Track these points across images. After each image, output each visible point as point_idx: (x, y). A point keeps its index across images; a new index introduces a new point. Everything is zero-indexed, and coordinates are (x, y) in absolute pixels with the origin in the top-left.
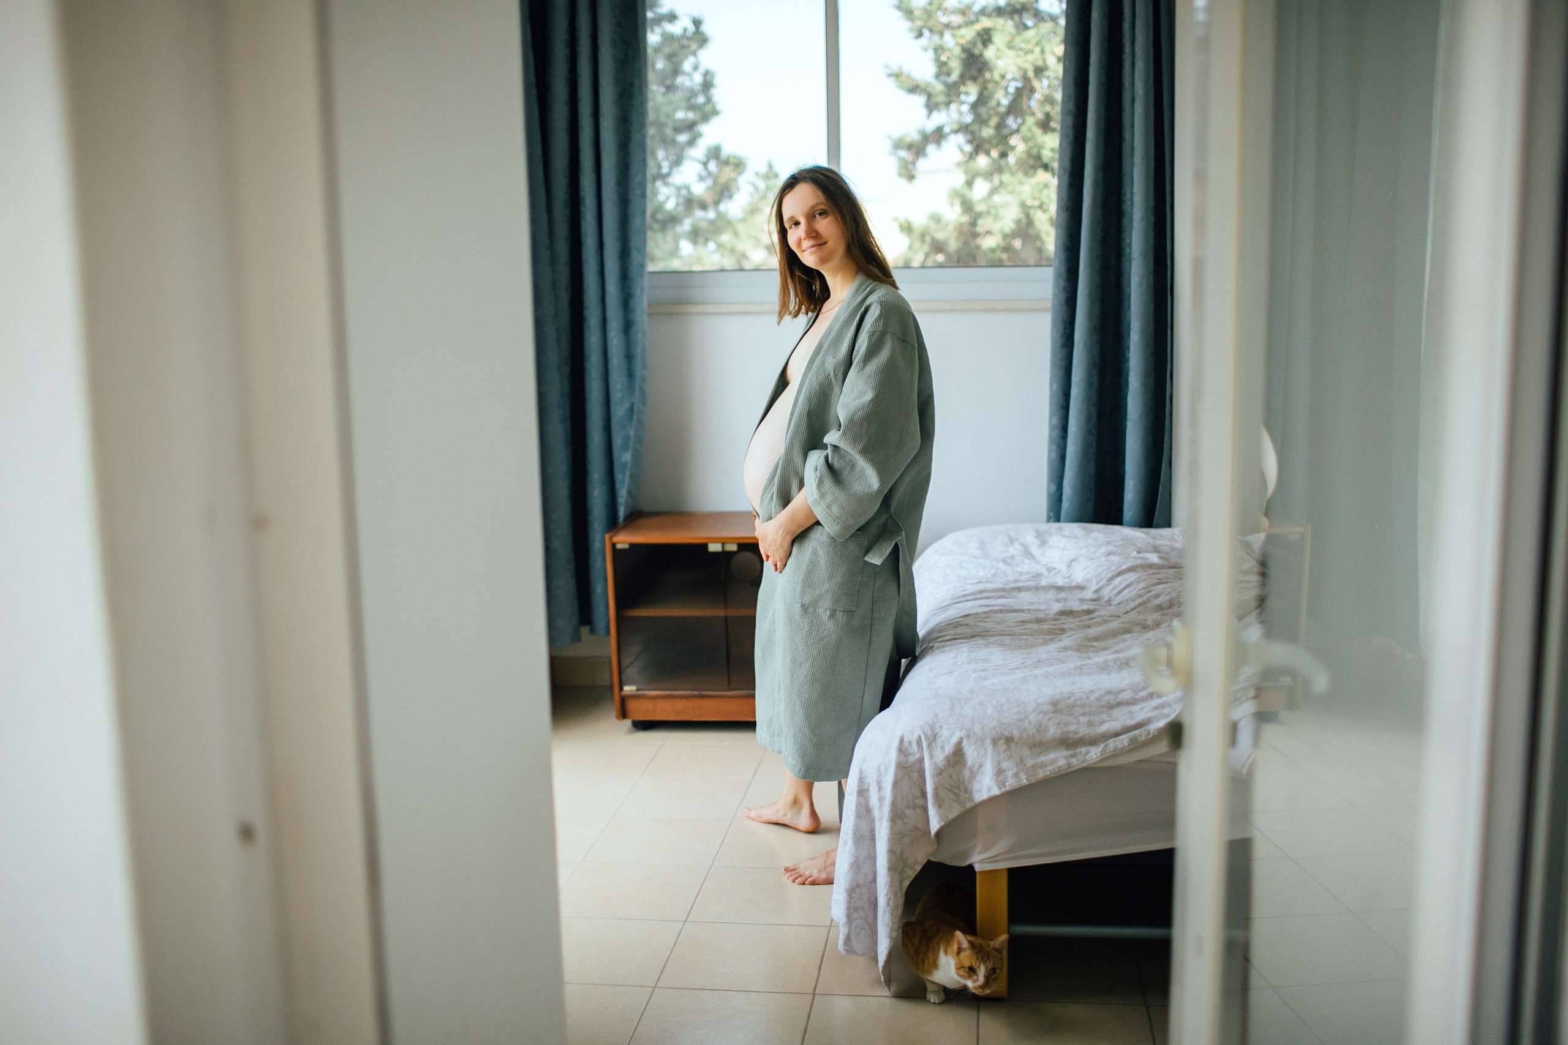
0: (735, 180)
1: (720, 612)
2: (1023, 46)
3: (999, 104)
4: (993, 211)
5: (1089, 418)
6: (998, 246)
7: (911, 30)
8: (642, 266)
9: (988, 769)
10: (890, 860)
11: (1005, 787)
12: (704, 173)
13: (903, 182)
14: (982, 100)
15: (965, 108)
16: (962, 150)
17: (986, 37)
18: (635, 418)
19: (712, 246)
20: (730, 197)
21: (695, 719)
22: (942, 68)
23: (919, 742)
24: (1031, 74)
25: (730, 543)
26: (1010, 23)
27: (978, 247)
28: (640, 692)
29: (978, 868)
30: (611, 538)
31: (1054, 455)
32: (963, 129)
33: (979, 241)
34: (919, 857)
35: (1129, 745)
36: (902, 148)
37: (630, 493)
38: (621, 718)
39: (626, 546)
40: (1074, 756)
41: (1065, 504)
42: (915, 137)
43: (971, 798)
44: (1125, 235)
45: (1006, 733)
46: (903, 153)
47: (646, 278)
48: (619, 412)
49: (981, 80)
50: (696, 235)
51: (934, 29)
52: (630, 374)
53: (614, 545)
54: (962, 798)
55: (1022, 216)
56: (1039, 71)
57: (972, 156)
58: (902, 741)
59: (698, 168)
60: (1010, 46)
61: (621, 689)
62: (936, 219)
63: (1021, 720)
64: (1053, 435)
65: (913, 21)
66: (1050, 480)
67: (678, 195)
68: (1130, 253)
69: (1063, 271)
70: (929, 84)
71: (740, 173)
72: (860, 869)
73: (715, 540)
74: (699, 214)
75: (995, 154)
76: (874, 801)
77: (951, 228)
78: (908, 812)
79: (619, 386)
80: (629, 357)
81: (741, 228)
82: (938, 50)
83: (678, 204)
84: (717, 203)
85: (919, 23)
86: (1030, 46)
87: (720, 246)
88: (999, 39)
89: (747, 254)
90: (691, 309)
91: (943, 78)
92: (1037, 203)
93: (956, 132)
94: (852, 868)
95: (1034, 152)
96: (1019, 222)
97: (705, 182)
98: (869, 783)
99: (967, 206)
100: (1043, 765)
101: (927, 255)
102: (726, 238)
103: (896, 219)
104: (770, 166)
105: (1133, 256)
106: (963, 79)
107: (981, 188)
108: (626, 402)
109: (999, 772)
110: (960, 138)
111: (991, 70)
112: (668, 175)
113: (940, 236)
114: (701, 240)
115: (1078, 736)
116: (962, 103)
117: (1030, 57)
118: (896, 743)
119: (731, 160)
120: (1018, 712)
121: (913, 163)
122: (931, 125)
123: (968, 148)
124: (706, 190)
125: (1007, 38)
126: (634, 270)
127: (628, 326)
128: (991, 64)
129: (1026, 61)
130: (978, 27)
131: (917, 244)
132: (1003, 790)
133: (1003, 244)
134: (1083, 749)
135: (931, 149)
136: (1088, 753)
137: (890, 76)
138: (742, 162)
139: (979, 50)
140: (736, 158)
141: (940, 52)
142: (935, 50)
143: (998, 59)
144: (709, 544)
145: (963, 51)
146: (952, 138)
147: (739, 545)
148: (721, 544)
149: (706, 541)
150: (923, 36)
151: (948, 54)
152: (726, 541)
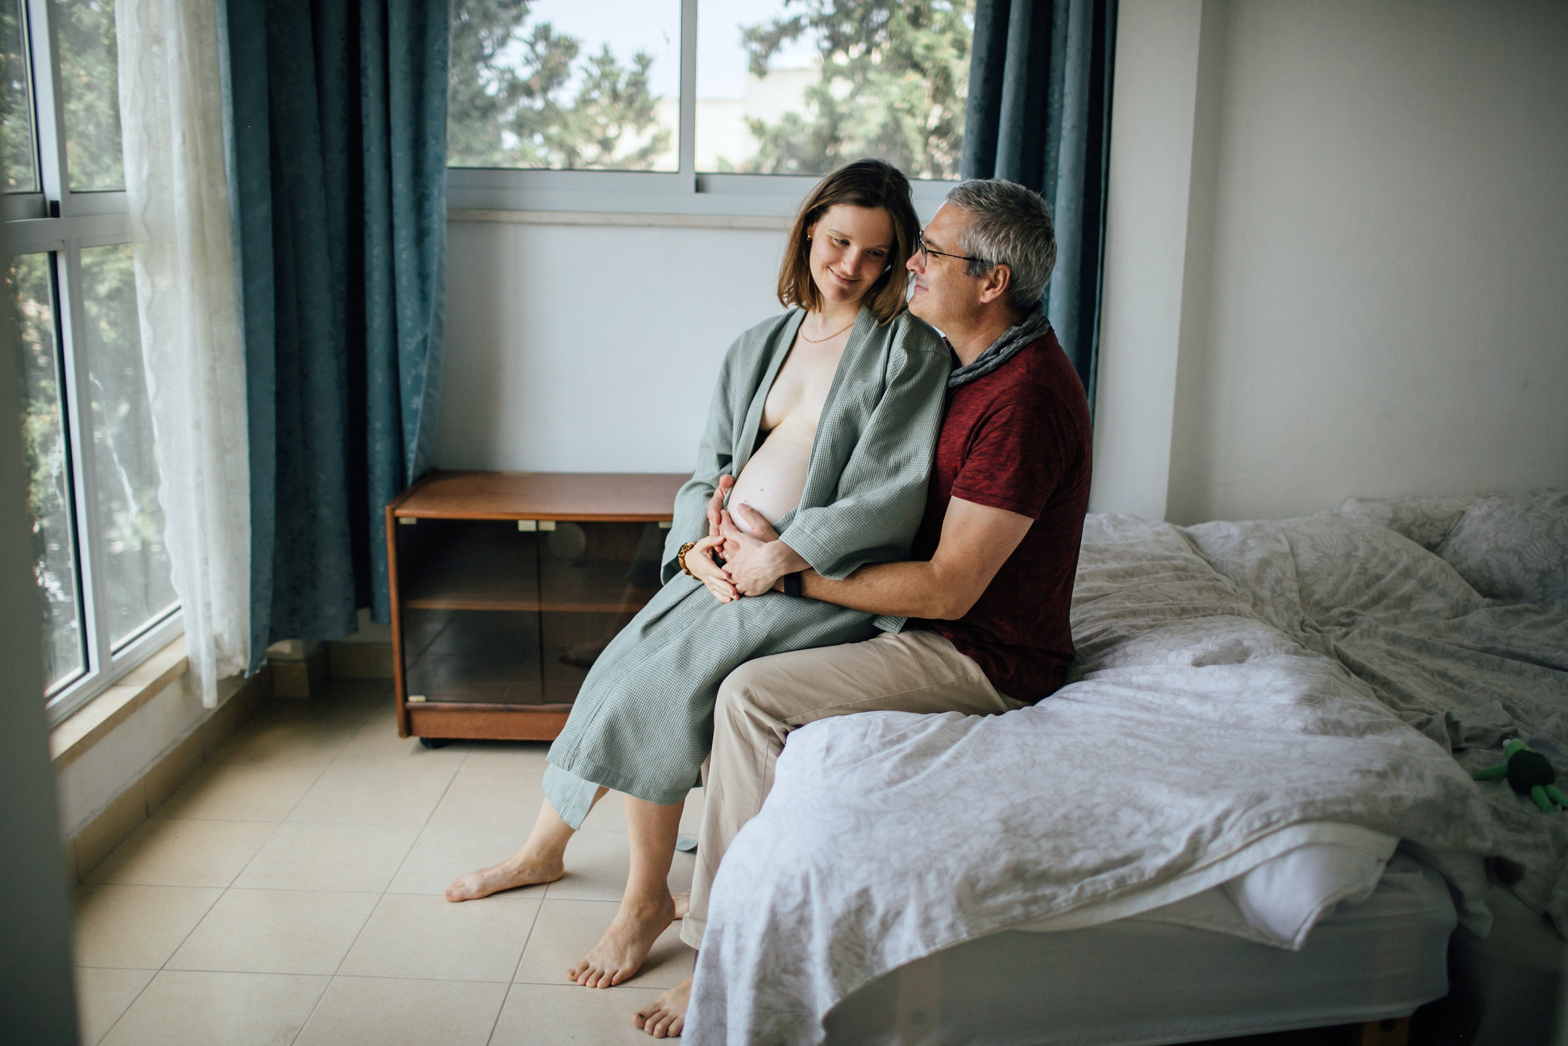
0: (565, 65)
1: (533, 607)
4: (856, 114)
8: (441, 159)
9: (911, 916)
11: (935, 944)
12: (531, 56)
13: (754, 78)
16: (819, 47)
18: (428, 354)
19: (538, 138)
20: (560, 84)
21: (500, 738)
25: (544, 520)
28: (430, 704)
30: (393, 510)
32: (819, 21)
33: (838, 145)
35: (1114, 889)
36: (756, 40)
37: (420, 448)
38: (405, 735)
39: (413, 521)
40: (1034, 901)
42: (768, 28)
43: (880, 963)
44: (1051, 145)
46: (756, 46)
47: (446, 173)
48: (409, 344)
50: (522, 126)
52: (424, 297)
53: (396, 520)
54: (868, 962)
55: (889, 120)
57: (829, 53)
59: (525, 49)
61: (406, 699)
62: (792, 119)
67: (501, 80)
68: (1057, 168)
71: (572, 57)
73: (528, 517)
74: (524, 101)
77: (809, 131)
78: (784, 977)
79: (409, 313)
80: (422, 276)
81: (571, 119)
83: (500, 90)
84: (545, 90)
87: (548, 140)
89: (579, 150)
90: (504, 216)
92: (906, 106)
93: (814, 24)
95: (904, 49)
97: (532, 65)
99: (826, 106)
100: (991, 913)
101: (779, 161)
102: (554, 130)
103: (746, 119)
104: (606, 50)
105: (1060, 173)
107: (840, 89)
108: (418, 333)
109: (926, 922)
110: (818, 33)
112: (491, 56)
113: (795, 139)
114: (526, 131)
115: (1040, 868)
119: (562, 43)
121: (766, 56)
122: (787, 15)
123: (826, 45)
124: (533, 76)
126: (430, 164)
127: (421, 236)
131: (769, 147)
132: (932, 949)
134: (1047, 891)
135: (785, 42)
136: (1054, 897)
138: (574, 45)
140: (568, 39)
144: (519, 522)
146: (810, 30)
147: (558, 522)
148: (535, 522)
149: (516, 518)
152: (541, 518)
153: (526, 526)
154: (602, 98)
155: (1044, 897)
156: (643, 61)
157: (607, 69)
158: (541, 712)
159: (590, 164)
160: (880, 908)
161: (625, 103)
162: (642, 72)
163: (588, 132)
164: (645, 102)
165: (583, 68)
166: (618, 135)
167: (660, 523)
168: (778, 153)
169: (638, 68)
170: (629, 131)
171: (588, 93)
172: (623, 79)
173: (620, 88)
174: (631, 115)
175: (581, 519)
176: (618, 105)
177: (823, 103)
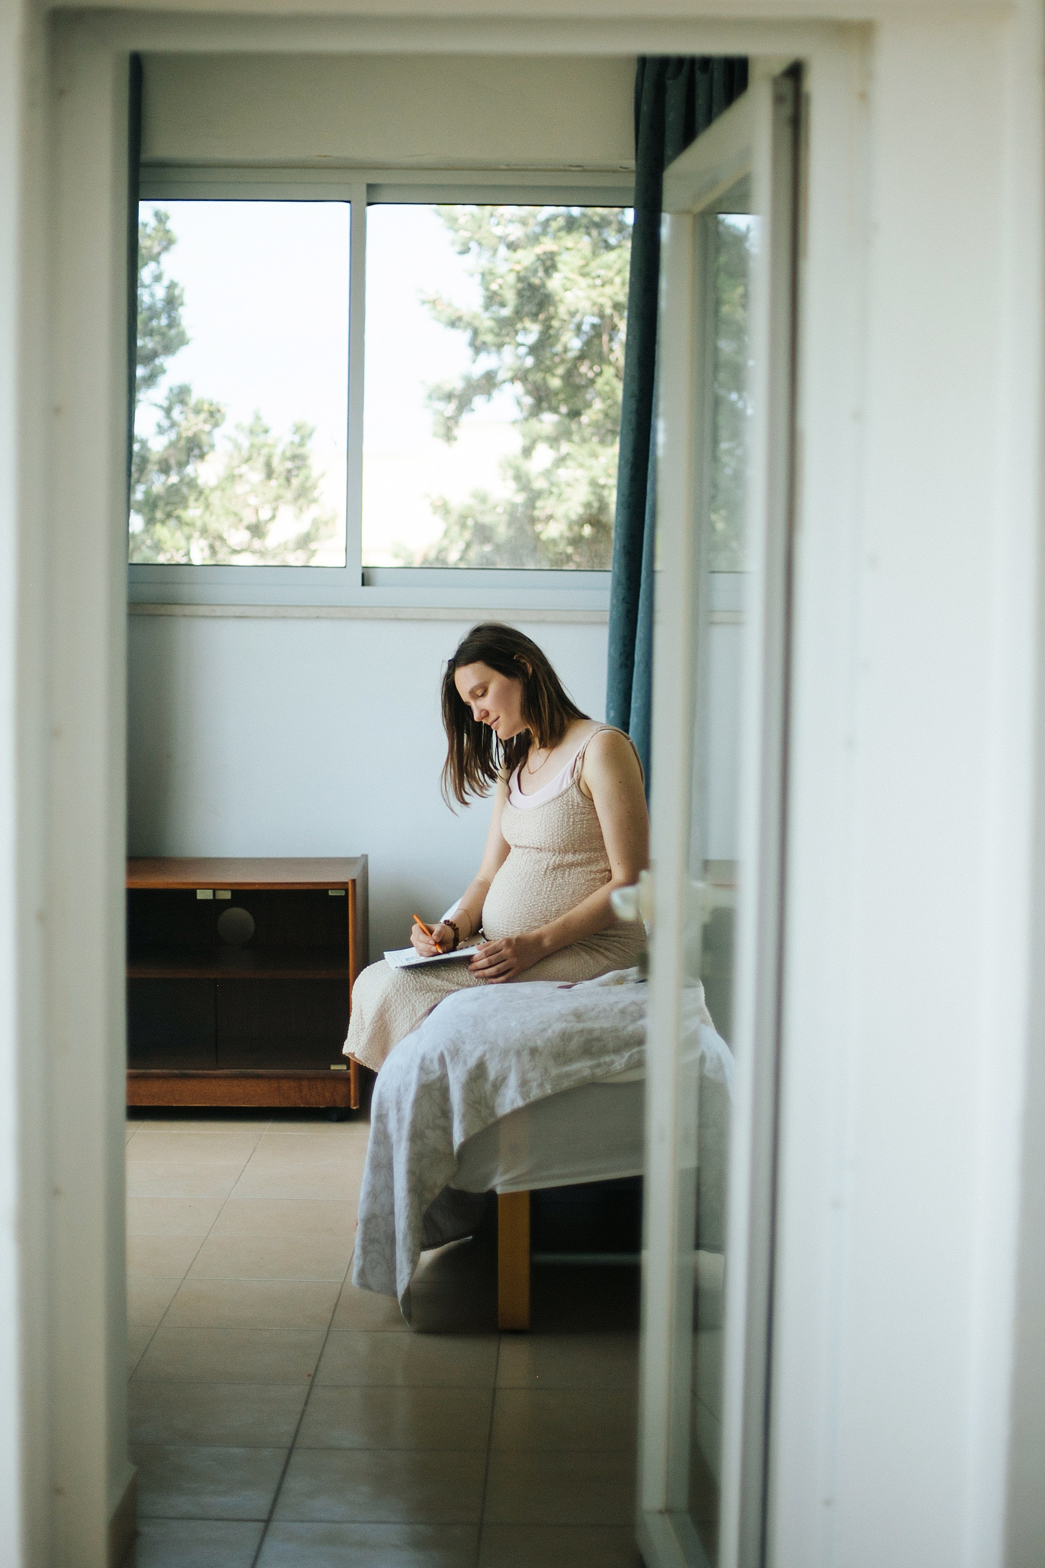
0: (209, 434)
2: (602, 272)
3: (566, 350)
4: (555, 490)
6: (562, 537)
7: (453, 243)
9: (513, 1081)
10: (410, 1181)
11: (529, 1098)
12: (166, 423)
13: (440, 443)
14: (545, 341)
15: (523, 350)
16: (519, 403)
17: (549, 264)
20: (201, 457)
22: (493, 299)
23: (442, 1059)
24: (608, 311)
25: (222, 890)
26: (586, 240)
27: (538, 536)
29: (499, 1191)
32: (521, 376)
33: (539, 527)
34: (439, 1179)
40: (599, 1066)
42: (458, 385)
43: (493, 1114)
45: (530, 1044)
46: (440, 405)
49: (541, 317)
51: (484, 242)
54: (485, 1114)
55: (592, 498)
57: (533, 414)
58: (423, 1059)
59: (159, 416)
60: (583, 271)
62: (483, 497)
63: (544, 1030)
65: (457, 231)
69: (623, 579)
70: (476, 316)
71: (216, 425)
72: (376, 1198)
73: (205, 886)
75: (563, 410)
76: (392, 1125)
77: (502, 509)
78: (428, 1133)
81: (215, 498)
82: (486, 276)
84: (182, 465)
85: (467, 234)
86: (610, 274)
88: (568, 264)
89: (225, 536)
91: (494, 308)
93: (512, 380)
94: (368, 1197)
95: (613, 413)
96: (588, 505)
97: (166, 434)
98: (388, 1107)
99: (521, 480)
100: (568, 1075)
101: (468, 546)
102: (193, 513)
103: (428, 496)
104: (258, 418)
106: (518, 314)
107: (544, 456)
109: (524, 1084)
110: (518, 388)
111: (555, 305)
113: (487, 519)
114: (159, 515)
115: (602, 1043)
116: (519, 344)
117: (608, 290)
118: (418, 1061)
119: (204, 406)
120: (541, 1022)
121: (455, 419)
123: (529, 400)
125: (582, 262)
128: (557, 298)
129: (602, 295)
130: (539, 250)
131: (456, 530)
132: (528, 1101)
133: (567, 534)
134: (607, 1059)
135: (478, 401)
136: (612, 1063)
137: (424, 303)
138: (219, 411)
139: (541, 279)
140: (211, 404)
141: (489, 278)
142: (483, 274)
143: (566, 290)
144: (198, 891)
145: (520, 279)
146: (507, 386)
147: (234, 892)
148: (212, 891)
149: (194, 887)
150: (470, 252)
151: (500, 281)
152: (219, 887)
153: (203, 895)
154: (254, 475)
155: (605, 1063)
156: (303, 433)
157: (261, 439)
159: (236, 555)
160: (492, 1074)
161: (282, 480)
162: (302, 444)
163: (236, 514)
164: (307, 478)
165: (229, 439)
166: (273, 517)
167: (330, 891)
168: (467, 535)
169: (297, 439)
170: (286, 512)
171: (234, 468)
172: (278, 451)
173: (276, 463)
174: (289, 495)
175: (256, 887)
176: (273, 483)
177: (518, 477)
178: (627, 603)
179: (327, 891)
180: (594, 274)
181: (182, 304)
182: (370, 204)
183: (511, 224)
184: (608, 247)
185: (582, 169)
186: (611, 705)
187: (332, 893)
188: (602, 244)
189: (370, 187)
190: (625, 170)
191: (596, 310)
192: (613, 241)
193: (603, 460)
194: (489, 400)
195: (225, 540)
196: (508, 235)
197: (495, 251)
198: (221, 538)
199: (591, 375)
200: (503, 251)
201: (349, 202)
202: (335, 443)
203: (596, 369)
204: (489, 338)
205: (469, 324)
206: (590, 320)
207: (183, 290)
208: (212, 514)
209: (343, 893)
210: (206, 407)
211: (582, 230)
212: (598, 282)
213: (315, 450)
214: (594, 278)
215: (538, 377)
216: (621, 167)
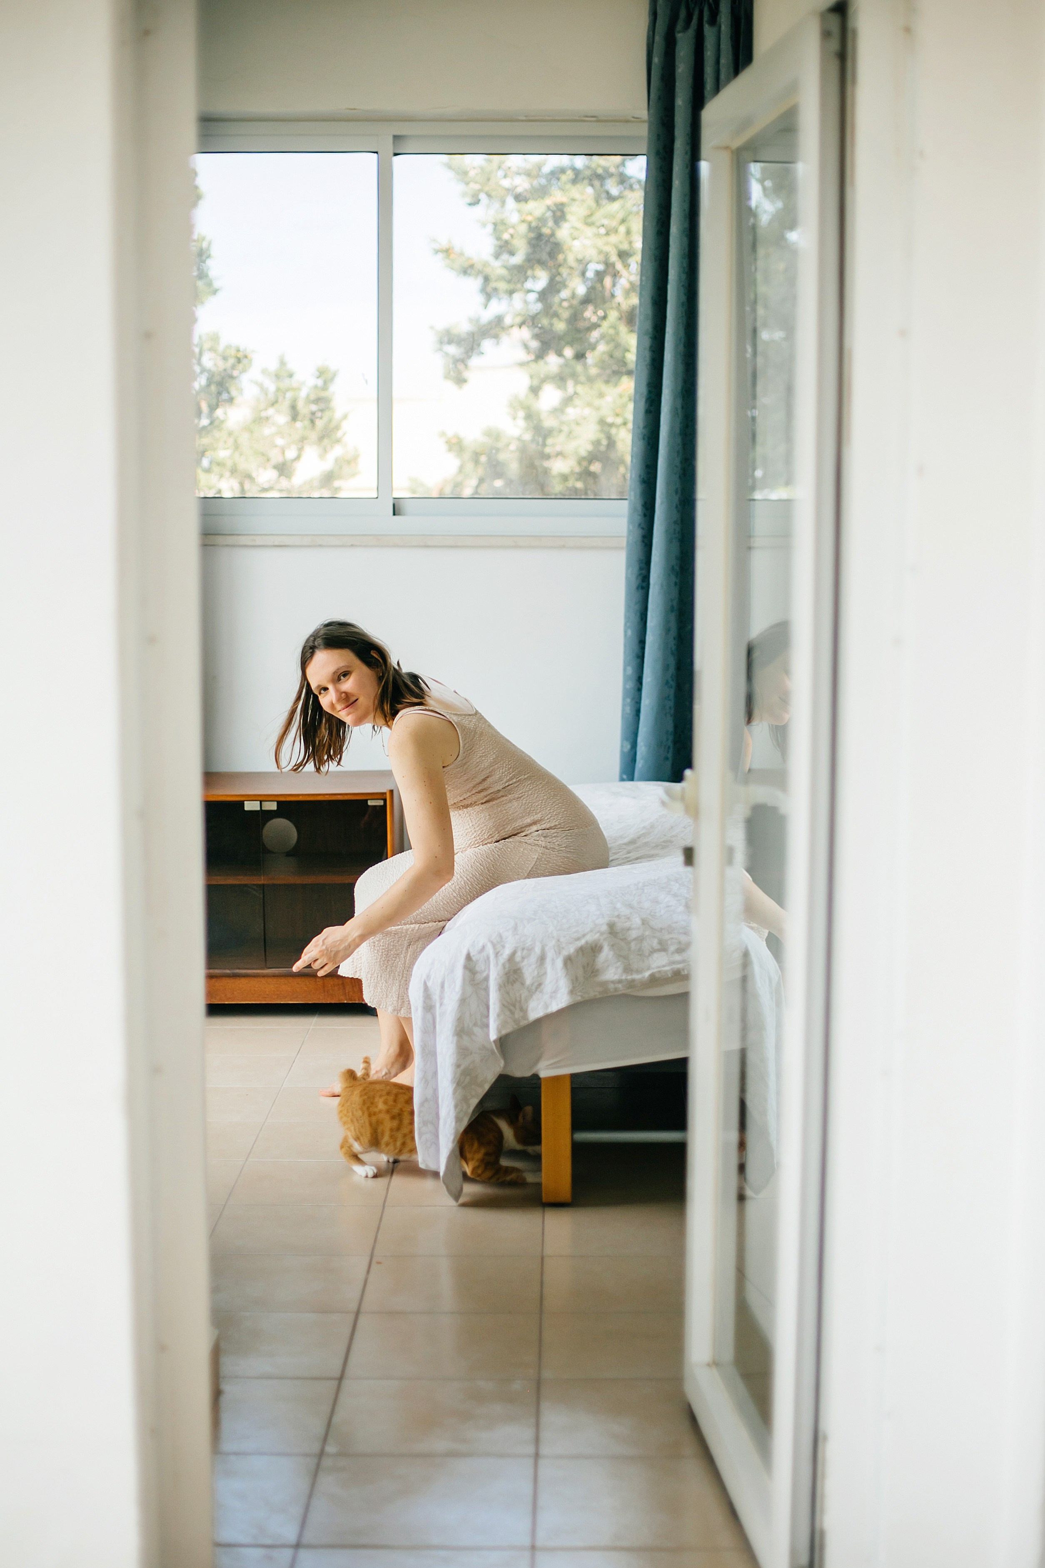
0: (236, 377)
1: (256, 880)
2: (605, 222)
3: (572, 295)
4: (565, 429)
5: (666, 668)
6: (571, 472)
7: (464, 195)
13: (450, 385)
14: (553, 287)
15: (532, 297)
16: (526, 347)
17: (559, 214)
20: (230, 400)
22: (504, 248)
23: (487, 960)
24: (614, 258)
25: (268, 800)
26: (590, 190)
27: (546, 471)
29: (543, 1074)
31: (628, 709)
32: (530, 321)
33: (548, 463)
36: (452, 342)
41: (640, 764)
42: (464, 327)
43: (526, 1016)
46: (452, 349)
49: (552, 264)
51: (493, 194)
54: (518, 1015)
55: (601, 435)
56: (623, 255)
58: (467, 956)
60: (588, 221)
62: (494, 435)
64: (628, 687)
65: (467, 184)
66: (624, 738)
69: (639, 507)
70: (486, 264)
71: (243, 370)
73: (253, 797)
75: (569, 352)
77: (513, 446)
78: (473, 1027)
81: (243, 439)
82: (498, 226)
84: (212, 409)
85: (477, 187)
86: (614, 223)
88: (575, 214)
89: (254, 475)
91: (505, 257)
92: (620, 421)
93: (520, 325)
95: (618, 354)
96: (597, 443)
98: (436, 999)
99: (533, 419)
101: (481, 481)
104: (283, 363)
106: (529, 262)
107: (551, 396)
110: (525, 333)
111: (564, 253)
113: (500, 456)
116: (529, 291)
117: (613, 239)
118: (462, 960)
119: (231, 353)
121: (465, 362)
122: (487, 316)
123: (535, 344)
125: (587, 212)
128: (565, 247)
129: (607, 244)
130: (549, 201)
131: (470, 466)
133: (577, 469)
135: (487, 344)
137: (437, 252)
138: (246, 357)
139: (551, 228)
140: (238, 351)
141: (501, 228)
142: (495, 224)
143: (574, 239)
144: (245, 802)
145: (530, 229)
146: (515, 331)
147: (279, 803)
148: (259, 802)
149: (242, 799)
150: (480, 204)
151: (511, 231)
152: (264, 799)
153: (249, 806)
154: (282, 418)
156: (326, 376)
157: (286, 383)
158: (264, 976)
159: (265, 490)
161: (307, 422)
162: (325, 388)
163: (263, 454)
164: (330, 420)
165: (256, 383)
166: (298, 458)
167: (369, 801)
168: (480, 471)
169: (320, 382)
170: (311, 452)
171: (262, 411)
172: (303, 394)
173: (300, 405)
174: (313, 436)
175: (301, 798)
176: (299, 424)
177: (529, 417)
178: (643, 528)
179: (366, 801)
180: (598, 224)
181: (209, 256)
182: (396, 154)
183: (518, 176)
184: (611, 198)
185: (597, 119)
186: (628, 624)
187: (371, 802)
188: (604, 195)
189: (396, 138)
190: (637, 120)
191: (602, 258)
192: (614, 191)
193: (609, 399)
194: (498, 343)
195: (254, 479)
196: (516, 187)
197: (503, 203)
198: (249, 477)
199: (594, 319)
200: (511, 202)
201: (377, 153)
202: (366, 382)
203: (601, 313)
204: (502, 286)
205: (480, 272)
206: (594, 267)
207: (210, 244)
208: (241, 455)
209: (381, 803)
210: (233, 352)
211: (586, 182)
212: (603, 231)
213: (339, 393)
214: (598, 227)
215: (545, 322)
216: (633, 117)
